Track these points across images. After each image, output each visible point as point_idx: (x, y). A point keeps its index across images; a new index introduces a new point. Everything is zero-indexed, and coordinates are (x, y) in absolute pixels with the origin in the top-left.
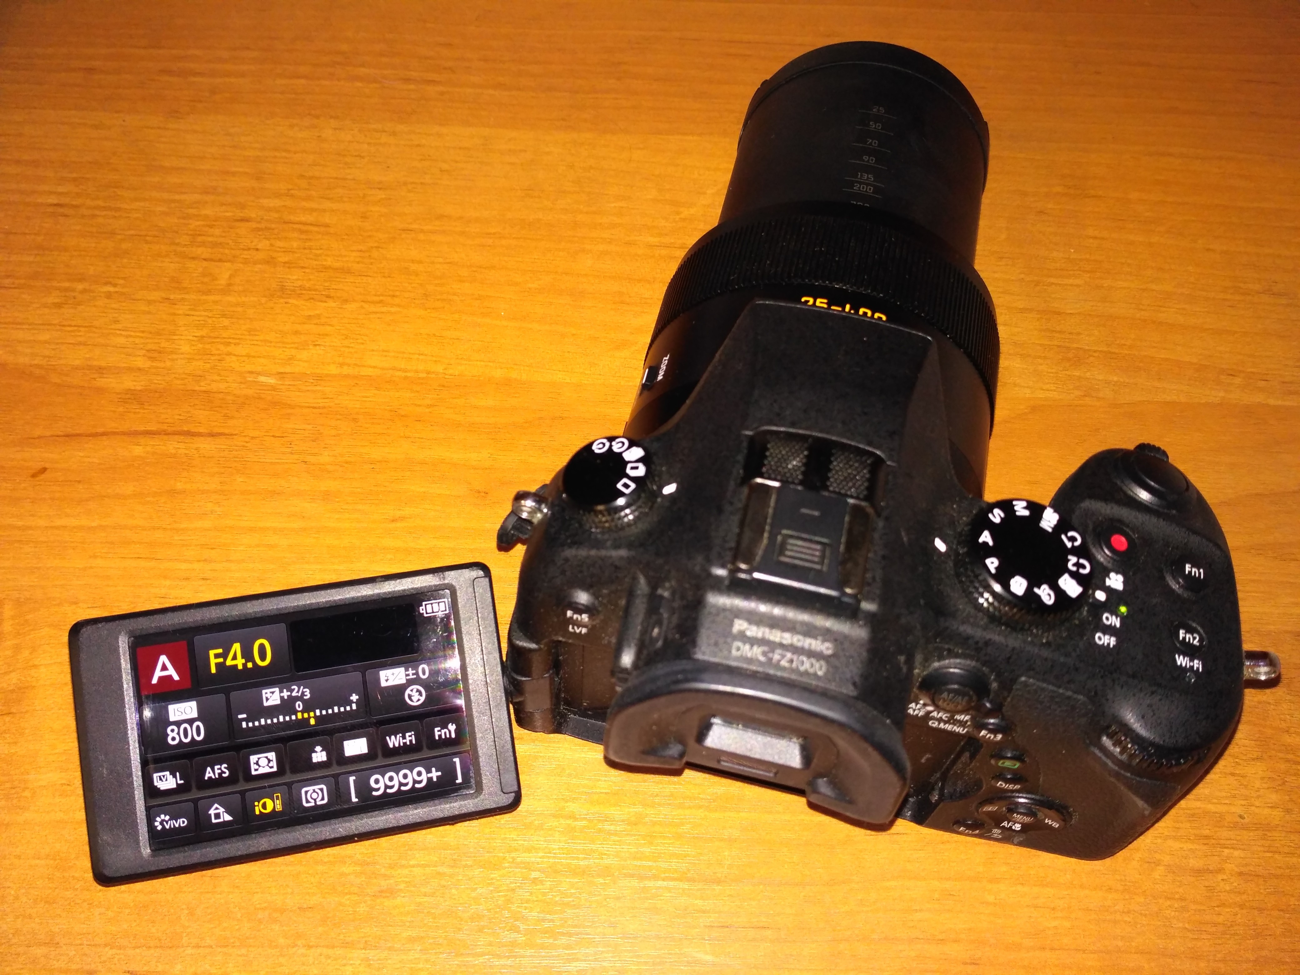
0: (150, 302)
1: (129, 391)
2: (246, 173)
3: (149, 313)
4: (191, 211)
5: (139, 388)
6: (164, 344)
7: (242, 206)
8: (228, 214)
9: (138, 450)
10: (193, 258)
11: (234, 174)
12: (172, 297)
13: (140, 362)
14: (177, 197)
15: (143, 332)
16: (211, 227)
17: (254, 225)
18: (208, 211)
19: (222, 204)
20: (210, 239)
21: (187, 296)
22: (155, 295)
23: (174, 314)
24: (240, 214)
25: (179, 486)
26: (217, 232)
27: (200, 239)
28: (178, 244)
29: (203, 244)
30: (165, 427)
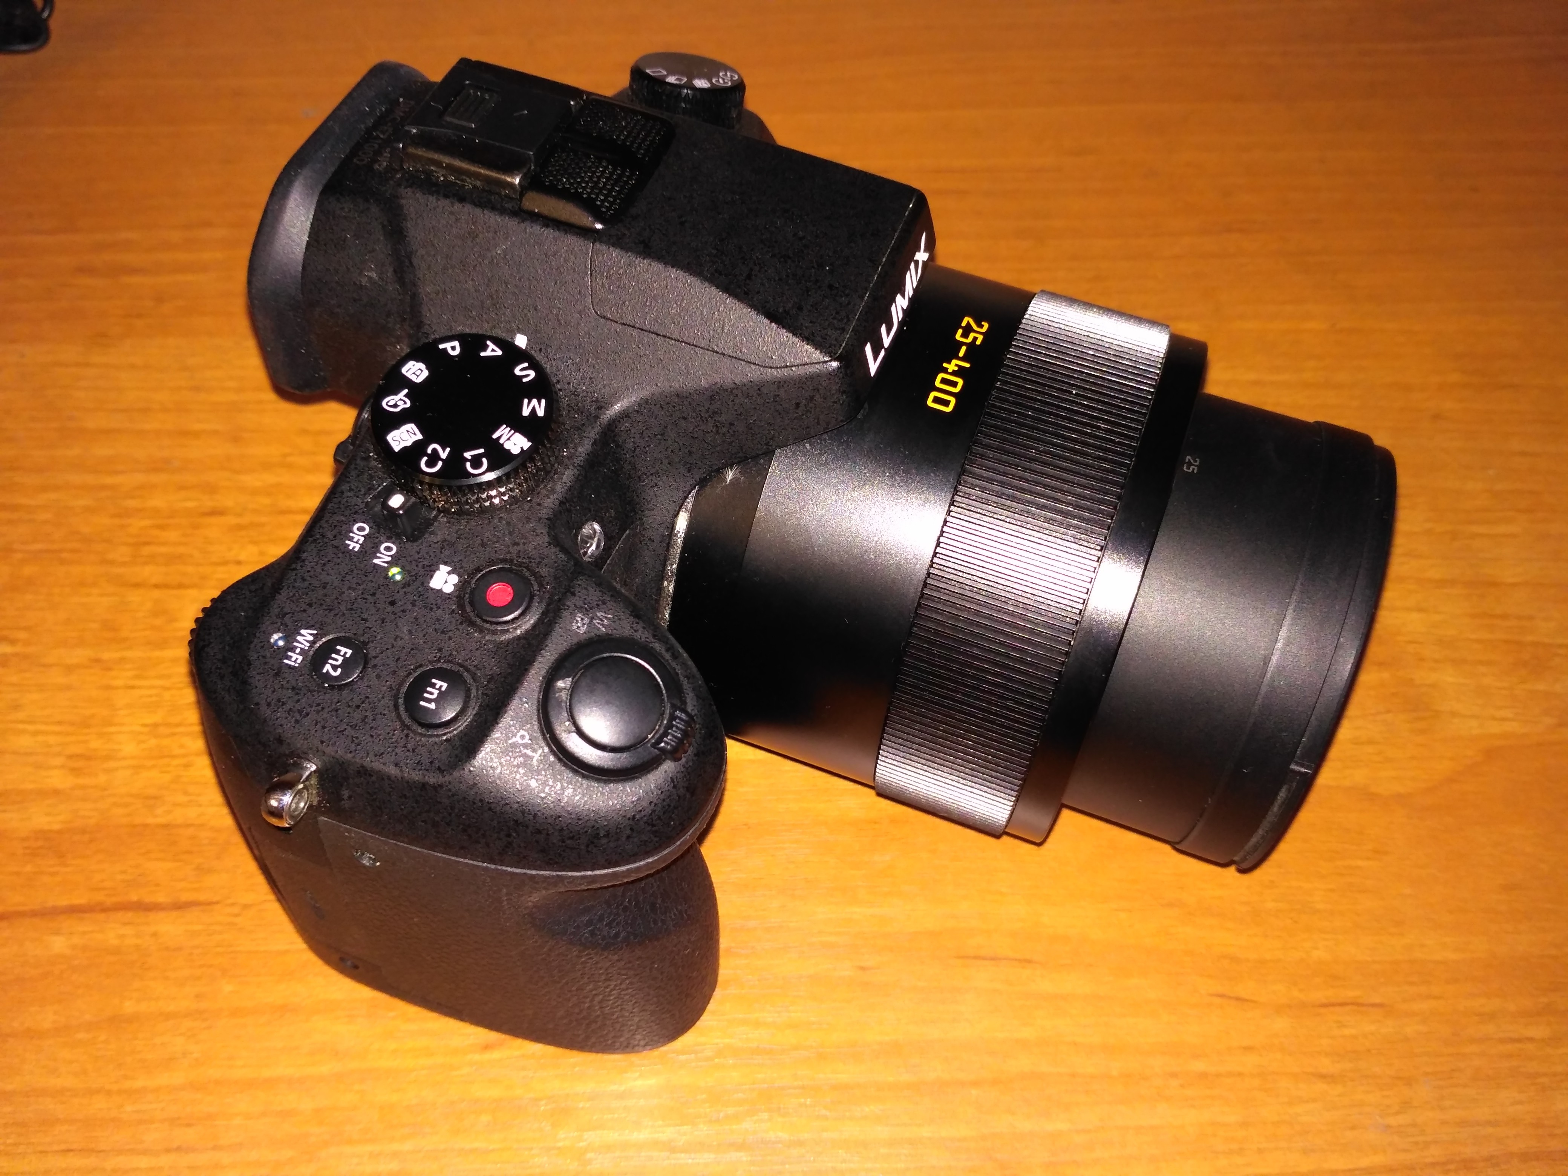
0: (70, 669)
1: (41, 834)
2: (215, 432)
3: (68, 688)
4: (132, 503)
5: (56, 827)
6: (95, 744)
7: (211, 489)
8: (190, 504)
9: (59, 944)
10: (137, 585)
11: (196, 434)
12: (106, 655)
13: (58, 779)
14: (109, 480)
15: (60, 723)
16: (162, 527)
17: (232, 520)
18: (157, 501)
19: (182, 488)
20: (163, 549)
21: (129, 654)
22: (79, 655)
23: (108, 687)
24: (208, 503)
25: (129, 1007)
26: (172, 535)
27: (146, 550)
28: (112, 563)
29: (151, 559)
30: (99, 897)
